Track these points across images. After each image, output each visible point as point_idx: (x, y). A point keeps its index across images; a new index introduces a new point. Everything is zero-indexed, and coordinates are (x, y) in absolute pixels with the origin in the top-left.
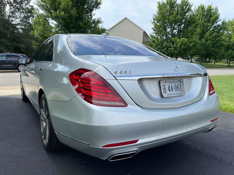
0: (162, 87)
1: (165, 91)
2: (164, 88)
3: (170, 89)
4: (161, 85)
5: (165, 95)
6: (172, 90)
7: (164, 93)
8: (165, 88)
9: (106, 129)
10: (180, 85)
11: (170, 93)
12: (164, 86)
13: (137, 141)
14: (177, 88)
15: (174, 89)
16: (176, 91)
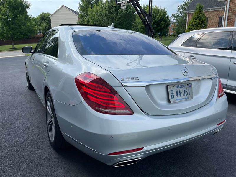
0: (170, 92)
1: (172, 96)
2: (171, 94)
3: (178, 94)
4: (169, 90)
5: (171, 100)
6: (180, 95)
7: (172, 98)
8: (173, 93)
9: (111, 137)
10: (189, 89)
11: (178, 98)
12: (172, 91)
13: (142, 148)
14: (185, 92)
15: (182, 94)
16: (184, 96)
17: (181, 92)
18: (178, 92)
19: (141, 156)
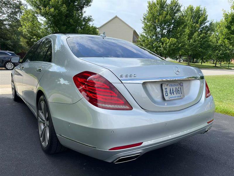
0: (164, 90)
1: (167, 94)
2: (165, 91)
3: (172, 92)
4: (164, 88)
5: (166, 98)
6: (173, 93)
7: (166, 96)
8: (167, 91)
9: (112, 132)
10: (180, 88)
11: (171, 96)
12: (166, 89)
13: (141, 143)
14: (177, 91)
15: (175, 93)
16: (177, 94)
17: (174, 91)
18: (172, 91)
19: (140, 151)
